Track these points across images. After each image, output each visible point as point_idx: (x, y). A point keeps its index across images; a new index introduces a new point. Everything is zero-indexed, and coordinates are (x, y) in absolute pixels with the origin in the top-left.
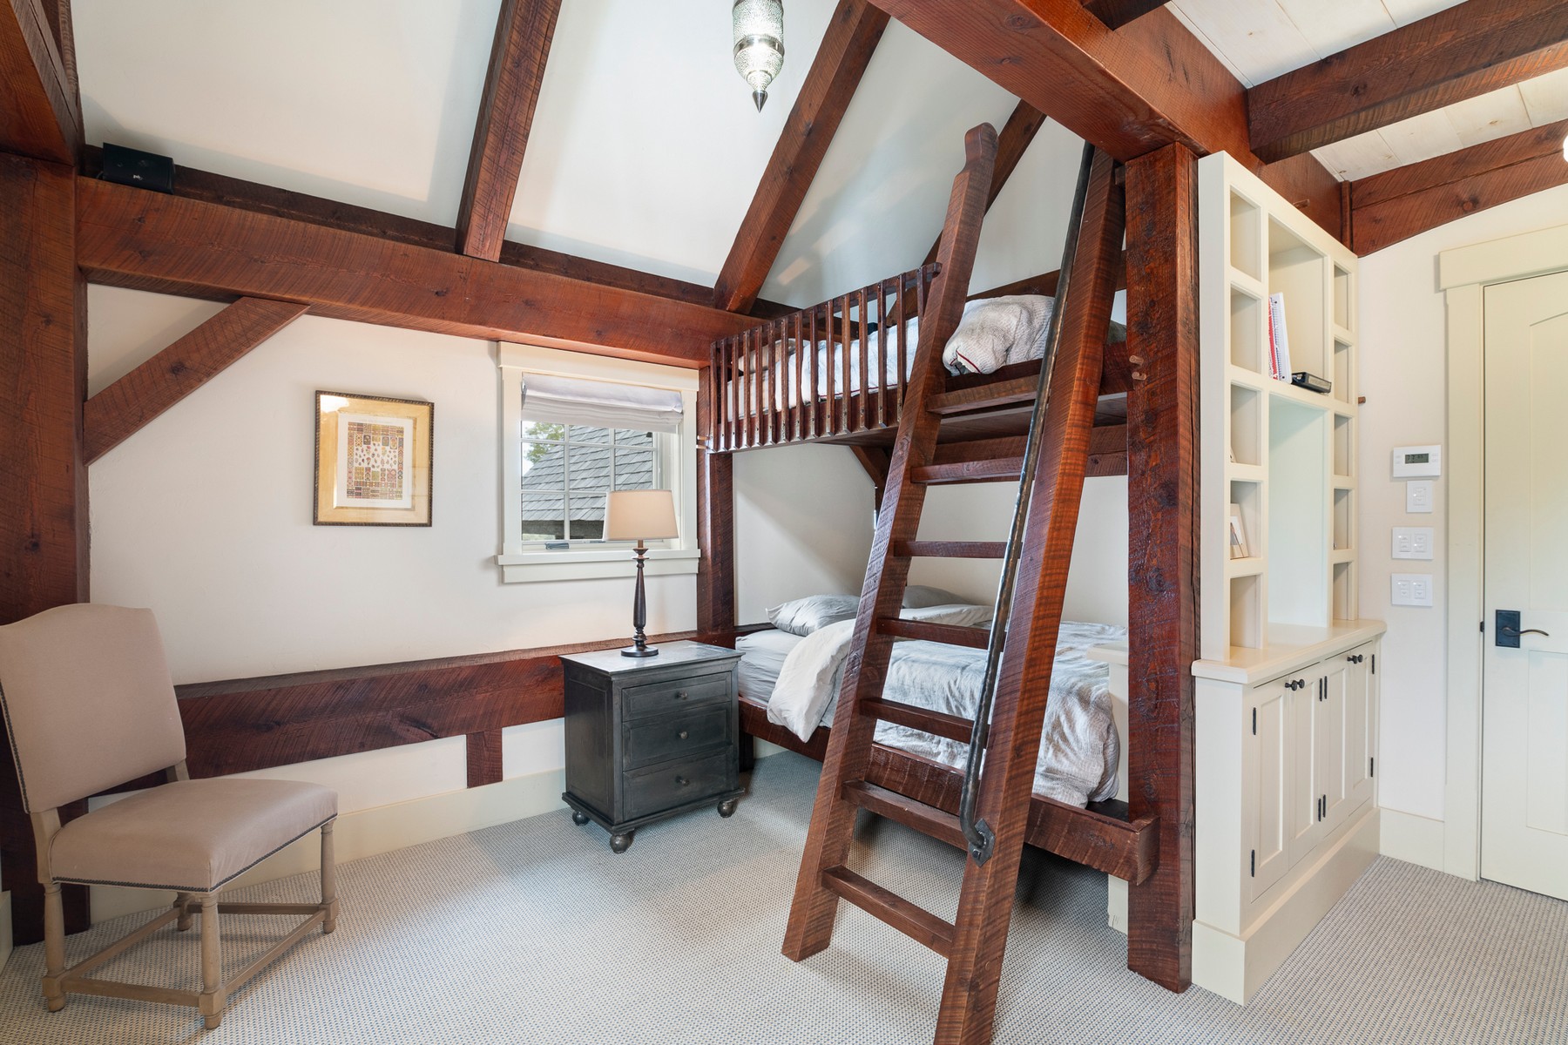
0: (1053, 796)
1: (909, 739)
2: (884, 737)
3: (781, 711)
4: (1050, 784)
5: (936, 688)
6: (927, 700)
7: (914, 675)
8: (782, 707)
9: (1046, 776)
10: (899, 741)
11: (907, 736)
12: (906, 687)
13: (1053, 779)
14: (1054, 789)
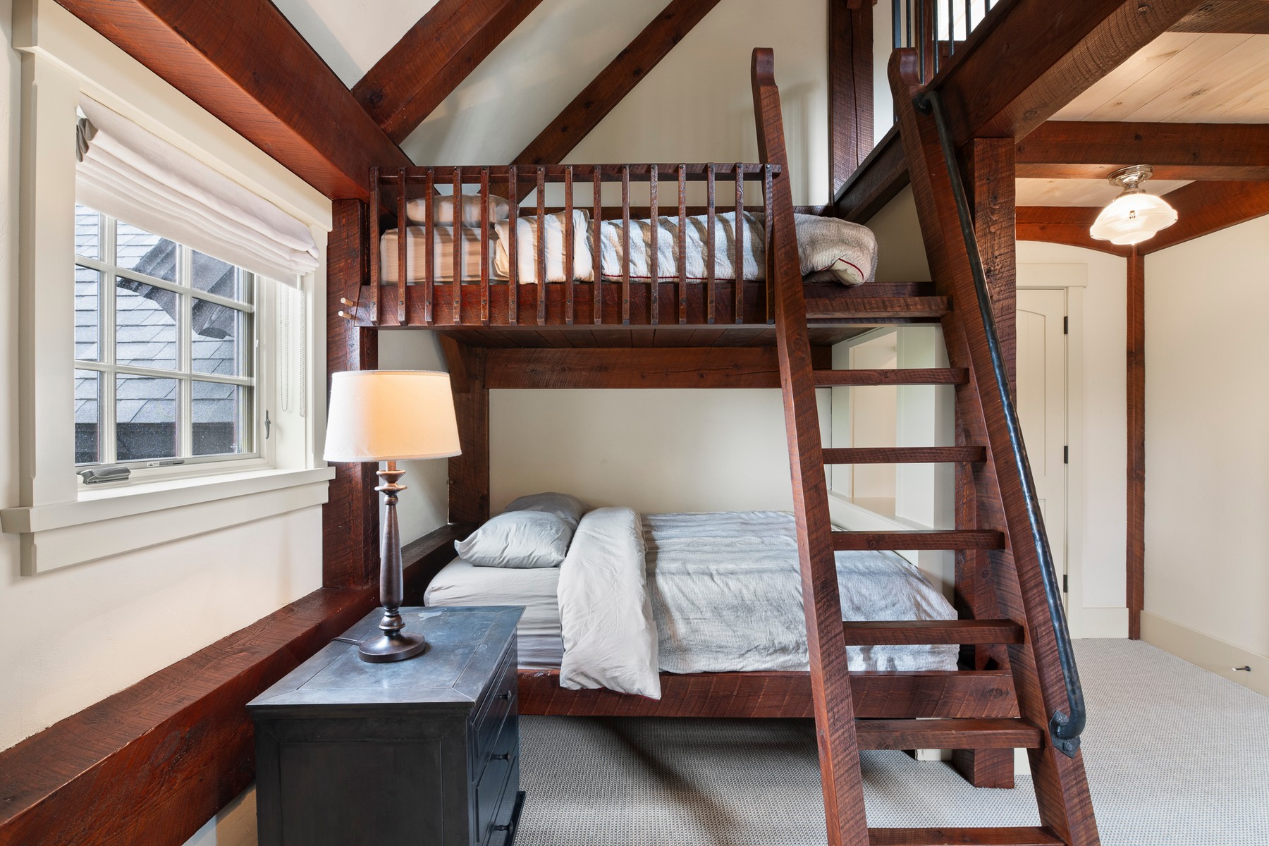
0: (943, 669)
1: (774, 656)
2: (745, 663)
3: (604, 670)
4: (938, 659)
5: (785, 596)
6: (778, 611)
7: (752, 588)
8: (606, 665)
9: (934, 653)
10: (765, 662)
11: (770, 654)
12: (748, 602)
13: (939, 653)
14: (943, 662)
